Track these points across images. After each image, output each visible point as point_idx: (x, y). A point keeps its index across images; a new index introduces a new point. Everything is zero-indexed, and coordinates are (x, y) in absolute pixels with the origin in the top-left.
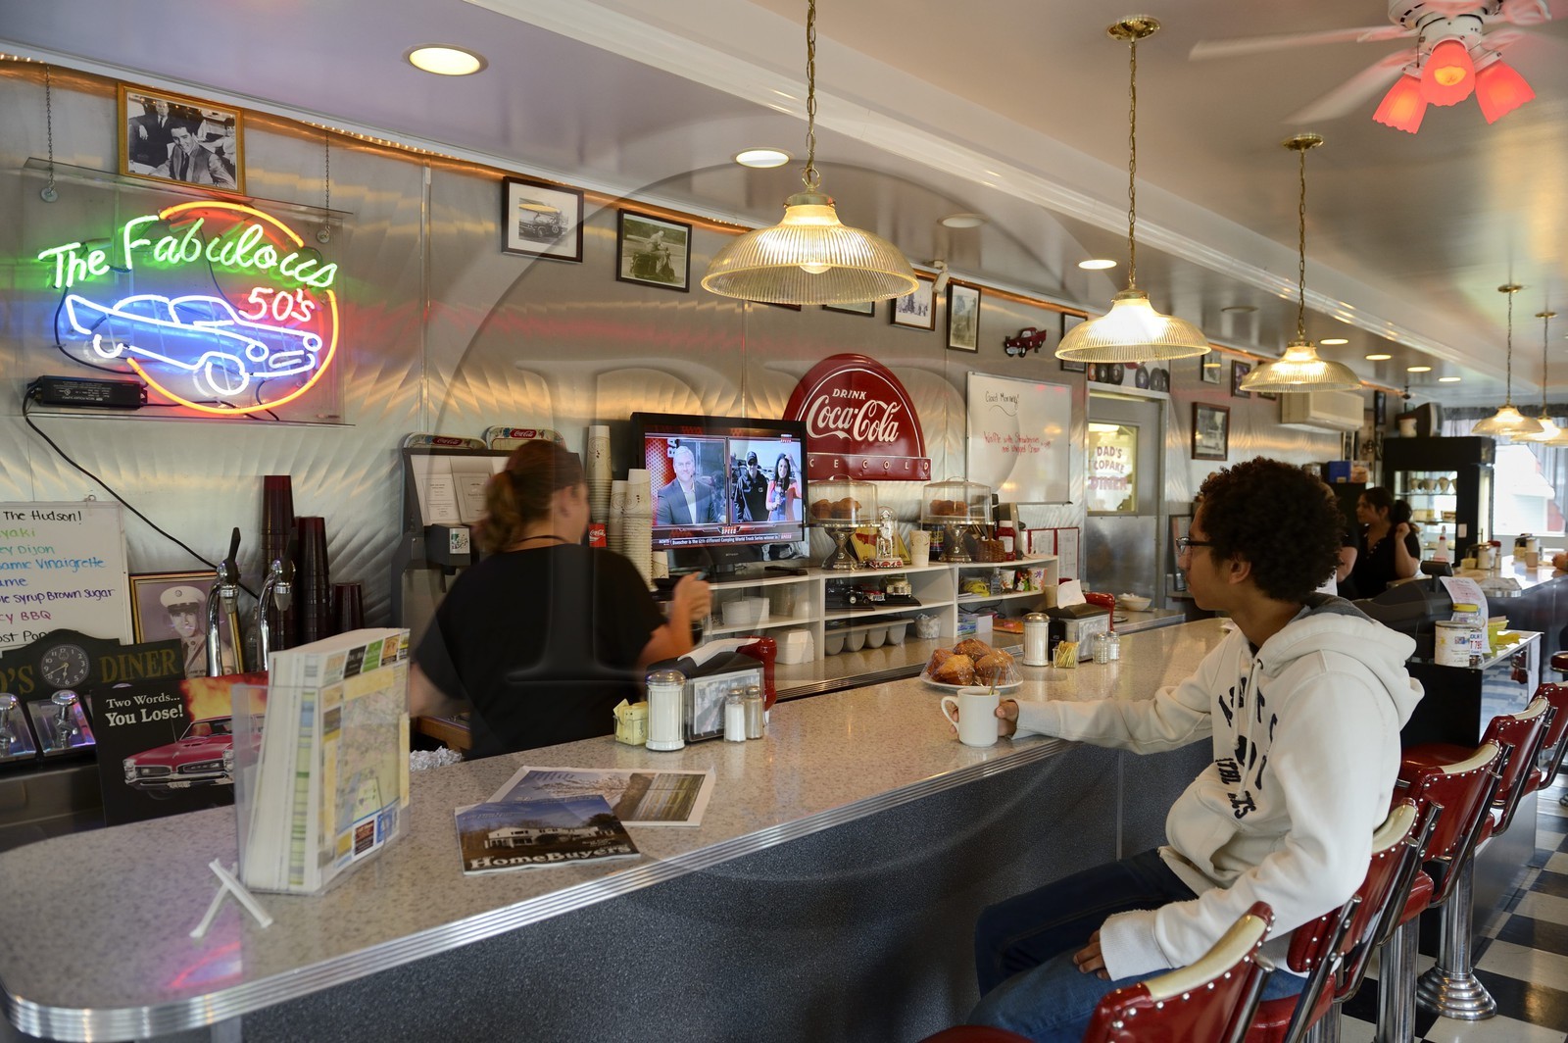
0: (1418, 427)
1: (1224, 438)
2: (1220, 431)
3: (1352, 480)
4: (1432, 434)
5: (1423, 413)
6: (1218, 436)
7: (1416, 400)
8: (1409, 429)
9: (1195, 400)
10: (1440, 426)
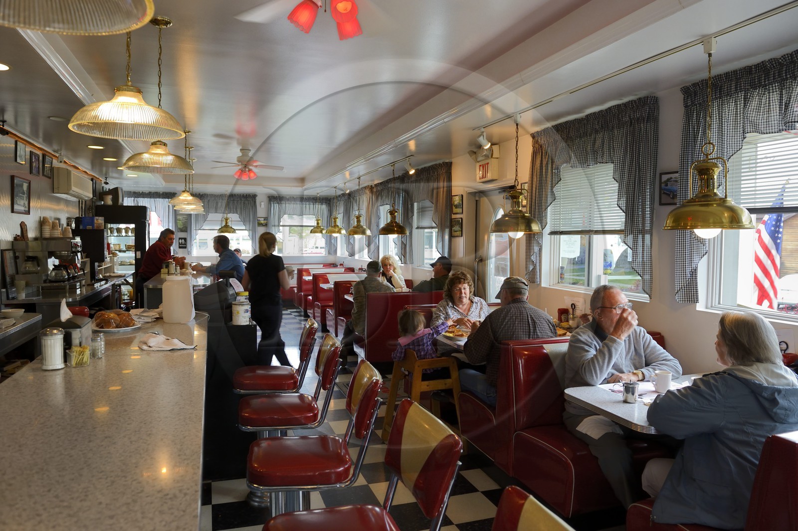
0: (113, 200)
1: (27, 200)
2: (25, 196)
3: (95, 228)
4: (119, 204)
5: (115, 192)
6: (25, 198)
7: (111, 186)
8: (109, 200)
9: (12, 174)
10: (123, 200)
